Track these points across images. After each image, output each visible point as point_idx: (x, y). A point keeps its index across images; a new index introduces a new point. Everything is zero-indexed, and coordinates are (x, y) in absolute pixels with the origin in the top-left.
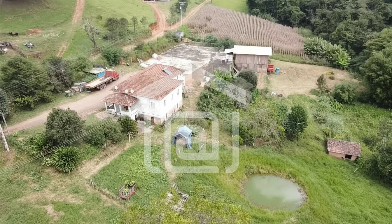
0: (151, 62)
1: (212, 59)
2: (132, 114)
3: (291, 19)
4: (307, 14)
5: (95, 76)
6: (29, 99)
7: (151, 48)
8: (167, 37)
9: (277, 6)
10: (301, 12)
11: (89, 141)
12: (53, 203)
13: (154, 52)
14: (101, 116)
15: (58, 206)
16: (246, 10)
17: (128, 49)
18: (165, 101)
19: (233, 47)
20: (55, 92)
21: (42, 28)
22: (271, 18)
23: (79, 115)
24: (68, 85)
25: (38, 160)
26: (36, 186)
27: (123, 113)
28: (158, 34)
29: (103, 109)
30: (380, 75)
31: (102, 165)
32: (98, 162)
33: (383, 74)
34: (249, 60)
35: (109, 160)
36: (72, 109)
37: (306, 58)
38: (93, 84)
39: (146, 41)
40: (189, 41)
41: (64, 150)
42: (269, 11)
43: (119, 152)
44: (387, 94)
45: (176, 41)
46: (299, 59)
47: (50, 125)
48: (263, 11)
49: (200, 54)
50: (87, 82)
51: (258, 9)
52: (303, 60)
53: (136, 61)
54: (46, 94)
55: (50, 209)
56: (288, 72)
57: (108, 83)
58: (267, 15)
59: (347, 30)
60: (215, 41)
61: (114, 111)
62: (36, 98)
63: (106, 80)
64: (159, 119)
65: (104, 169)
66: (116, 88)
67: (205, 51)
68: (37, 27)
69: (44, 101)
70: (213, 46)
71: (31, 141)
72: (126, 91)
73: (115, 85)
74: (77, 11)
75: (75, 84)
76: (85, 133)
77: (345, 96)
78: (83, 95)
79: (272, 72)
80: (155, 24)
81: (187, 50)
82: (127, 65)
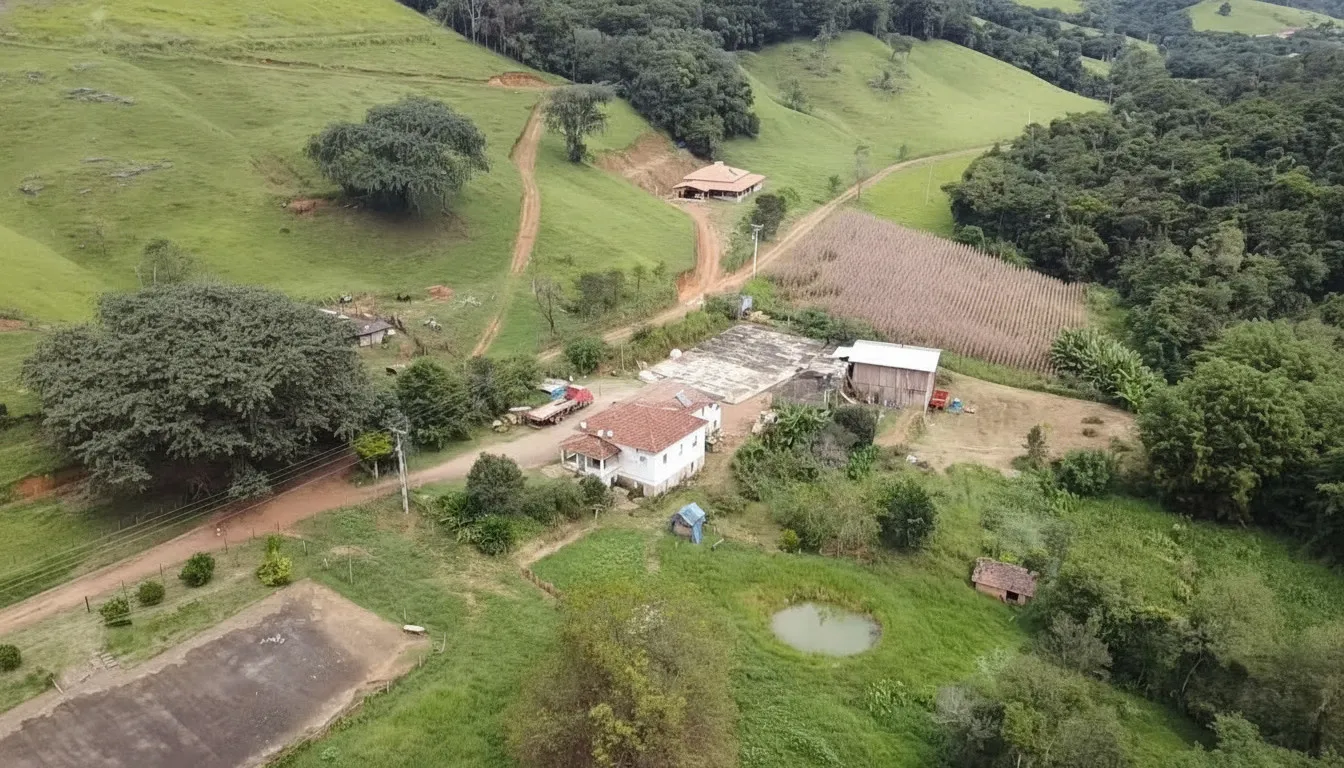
0: (665, 367)
1: (801, 369)
2: (605, 475)
3: (1066, 261)
4: (1115, 249)
5: (547, 397)
6: (434, 431)
7: (669, 336)
8: (710, 309)
9: (1032, 223)
10: (1099, 243)
11: (527, 510)
12: (475, 591)
13: (675, 344)
14: (553, 473)
15: (480, 596)
16: (947, 226)
17: (617, 337)
18: (665, 457)
19: (850, 344)
20: (477, 422)
21: (454, 283)
22: (1014, 252)
23: (520, 467)
24: (498, 410)
25: (452, 532)
26: (451, 568)
27: (589, 471)
28: (692, 300)
29: (558, 461)
30: (1162, 438)
31: (545, 552)
32: (541, 547)
33: (1170, 436)
34: (884, 379)
35: (559, 545)
36: (509, 456)
37: (1051, 377)
38: (543, 413)
39: (659, 320)
40: (765, 318)
41: (493, 519)
42: (1011, 235)
43: (577, 535)
44: (1180, 481)
45: (732, 318)
46: (1030, 377)
47: (474, 477)
48: (992, 233)
49: (778, 354)
50: (534, 408)
51: (977, 228)
52: (1036, 383)
53: (633, 365)
54: (462, 424)
55: (470, 598)
56: (982, 410)
57: (569, 412)
58: (1002, 245)
59: (1174, 310)
60: (821, 325)
61: (575, 465)
62: (446, 430)
63: (568, 405)
64: (653, 488)
65: (547, 558)
66: (584, 425)
67: (792, 348)
68: (445, 283)
69: (458, 437)
70: (811, 335)
71: (442, 502)
72: (600, 433)
73: (581, 419)
74: (521, 241)
75: (512, 409)
76: (525, 498)
77: (1084, 478)
78: (523, 430)
79: (940, 408)
80: (691, 271)
81: (752, 341)
82: (612, 375)
